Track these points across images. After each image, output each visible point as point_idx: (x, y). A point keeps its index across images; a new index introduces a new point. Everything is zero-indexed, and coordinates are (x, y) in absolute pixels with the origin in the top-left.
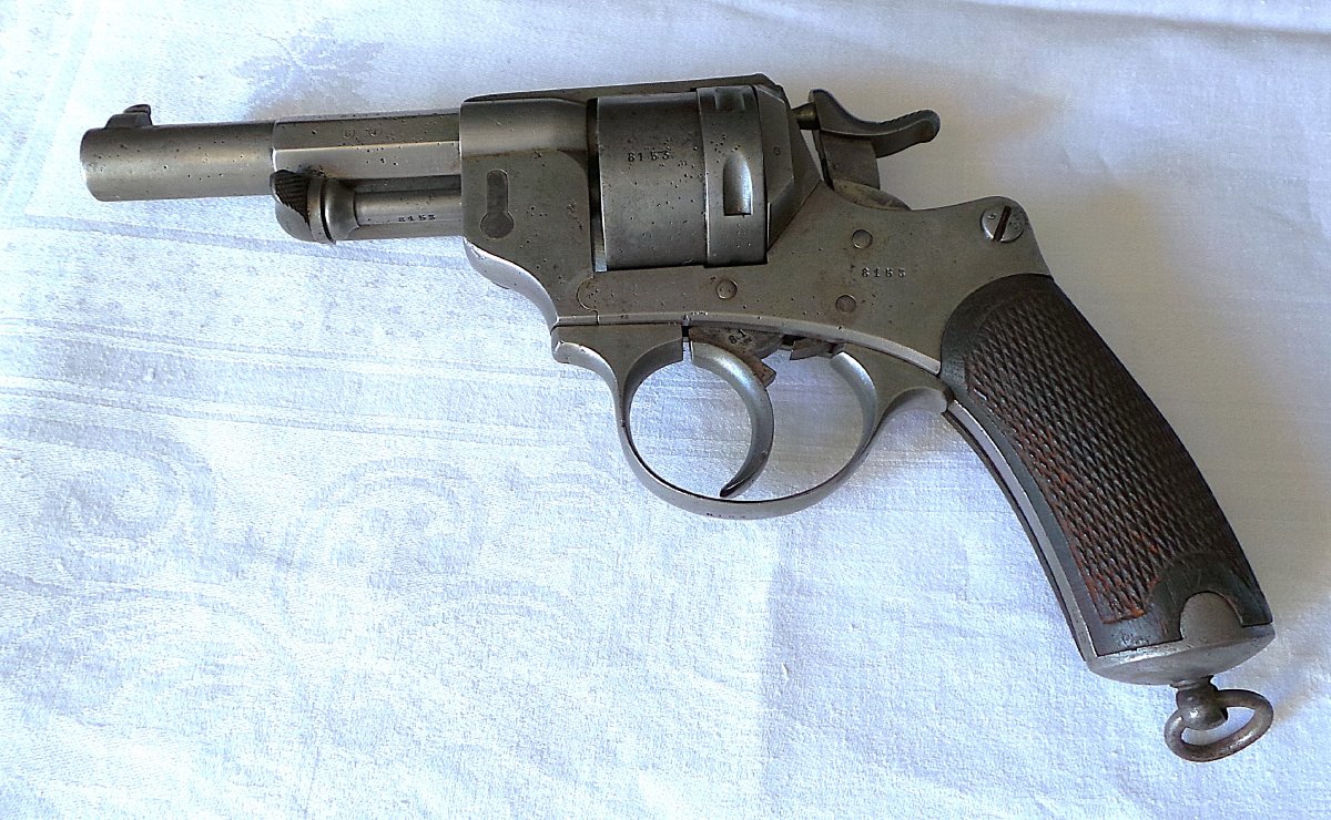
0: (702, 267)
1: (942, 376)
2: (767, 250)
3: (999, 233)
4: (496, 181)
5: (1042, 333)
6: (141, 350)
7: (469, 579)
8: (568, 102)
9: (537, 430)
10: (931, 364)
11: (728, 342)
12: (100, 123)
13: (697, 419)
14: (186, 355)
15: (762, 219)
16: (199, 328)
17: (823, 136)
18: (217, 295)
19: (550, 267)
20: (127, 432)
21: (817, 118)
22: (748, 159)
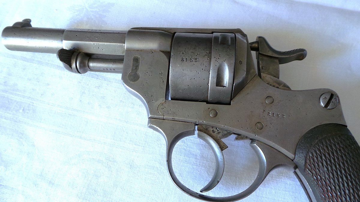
0: (205, 103)
1: (294, 161)
2: (231, 99)
3: (327, 105)
4: (136, 60)
5: (341, 152)
6: (21, 101)
7: (111, 200)
8: (166, 32)
9: (143, 148)
10: (291, 155)
11: (211, 132)
12: (11, 25)
13: (198, 151)
14: (35, 104)
15: (231, 89)
16: (40, 95)
17: (259, 55)
18: (48, 85)
19: (150, 96)
20: (10, 129)
21: (258, 47)
22: (228, 66)
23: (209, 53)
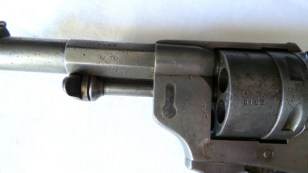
4: (170, 88)
8: (205, 49)
19: (192, 135)
22: (303, 109)
23: (279, 93)
